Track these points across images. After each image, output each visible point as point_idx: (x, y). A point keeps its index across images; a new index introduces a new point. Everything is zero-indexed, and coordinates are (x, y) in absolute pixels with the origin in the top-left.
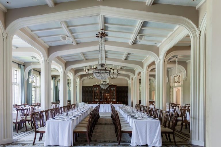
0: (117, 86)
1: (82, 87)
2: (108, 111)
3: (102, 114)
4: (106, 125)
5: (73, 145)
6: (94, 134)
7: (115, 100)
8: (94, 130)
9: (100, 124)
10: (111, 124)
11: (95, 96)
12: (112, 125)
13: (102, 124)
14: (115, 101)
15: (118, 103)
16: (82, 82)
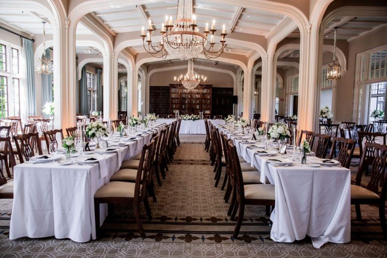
0: (213, 86)
1: (150, 87)
2: (197, 132)
3: (184, 138)
4: (192, 164)
5: (94, 238)
6: (162, 190)
7: (208, 112)
8: (164, 178)
9: (180, 162)
10: (204, 161)
11: (172, 103)
12: (204, 164)
13: (183, 160)
14: (208, 114)
15: (215, 117)
16: (149, 78)
